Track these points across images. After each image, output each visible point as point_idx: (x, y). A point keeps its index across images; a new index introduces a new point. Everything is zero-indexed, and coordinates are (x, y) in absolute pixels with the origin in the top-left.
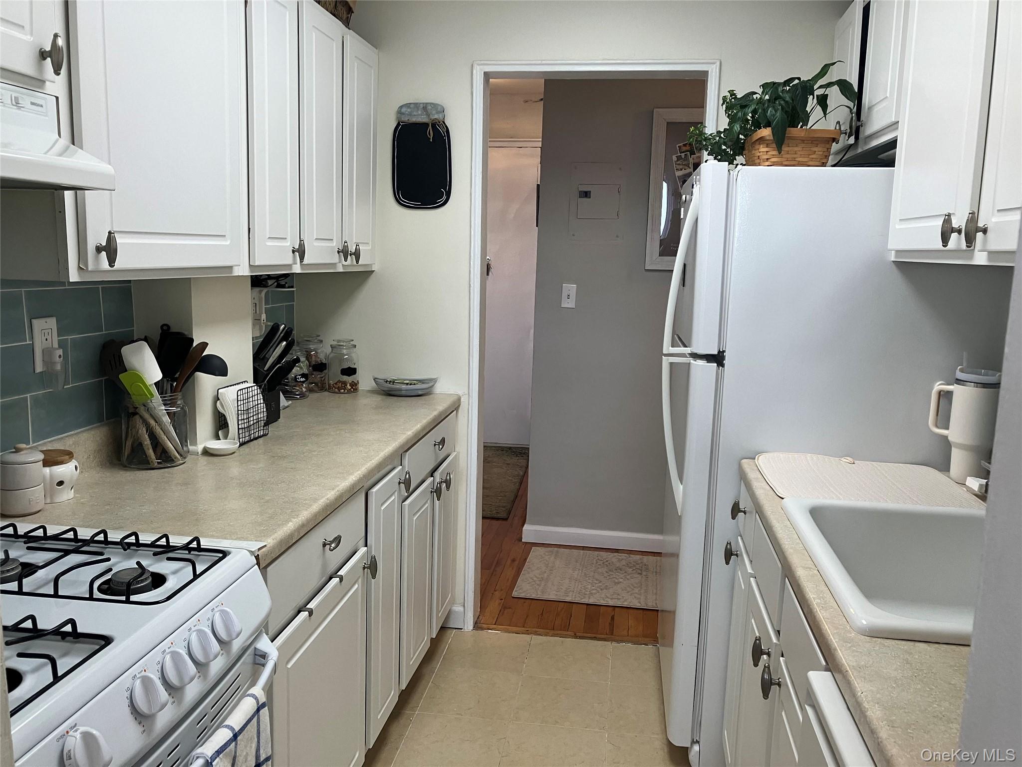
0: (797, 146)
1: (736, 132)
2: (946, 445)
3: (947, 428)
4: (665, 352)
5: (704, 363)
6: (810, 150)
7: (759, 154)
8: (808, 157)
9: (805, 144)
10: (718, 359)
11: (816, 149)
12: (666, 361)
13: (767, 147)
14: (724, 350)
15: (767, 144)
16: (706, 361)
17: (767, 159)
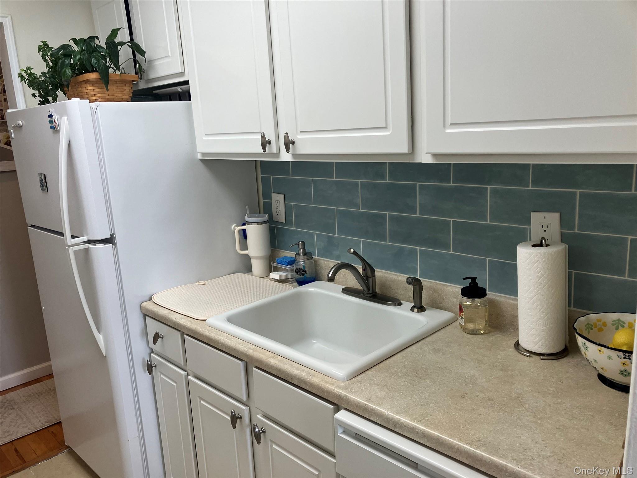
0: (113, 86)
1: (69, 75)
2: (248, 258)
3: (247, 250)
4: (69, 244)
5: (102, 245)
6: (122, 88)
7: (87, 91)
8: (122, 93)
9: (117, 84)
10: (110, 240)
11: (125, 88)
12: (71, 250)
13: (93, 86)
14: (113, 233)
15: (93, 84)
16: (103, 244)
17: (94, 95)
